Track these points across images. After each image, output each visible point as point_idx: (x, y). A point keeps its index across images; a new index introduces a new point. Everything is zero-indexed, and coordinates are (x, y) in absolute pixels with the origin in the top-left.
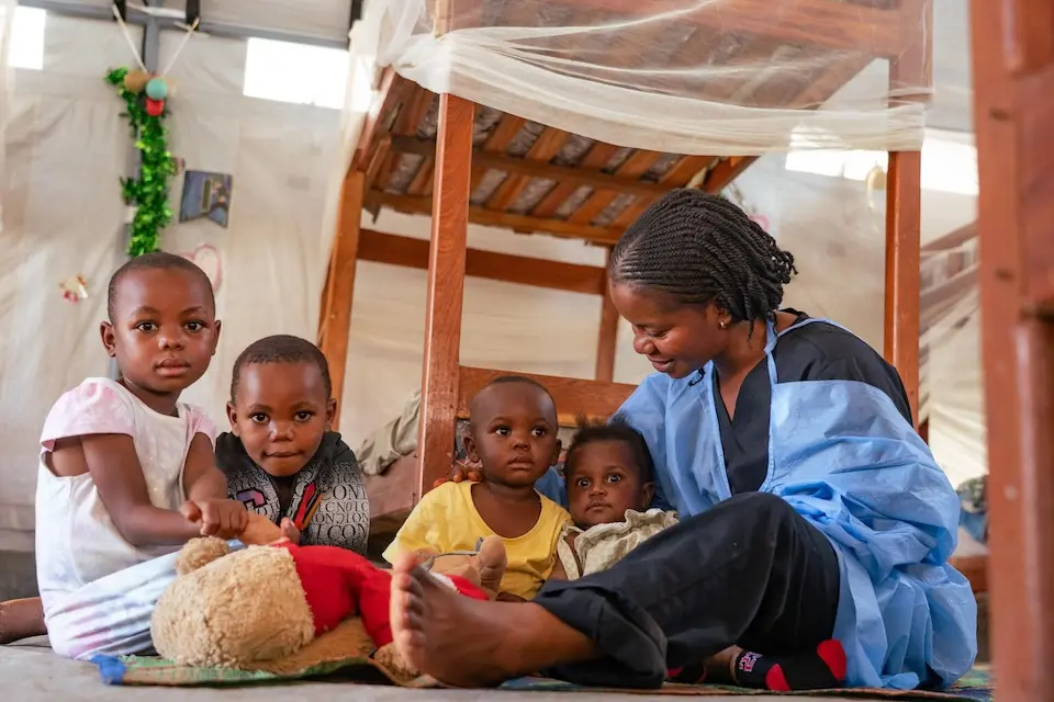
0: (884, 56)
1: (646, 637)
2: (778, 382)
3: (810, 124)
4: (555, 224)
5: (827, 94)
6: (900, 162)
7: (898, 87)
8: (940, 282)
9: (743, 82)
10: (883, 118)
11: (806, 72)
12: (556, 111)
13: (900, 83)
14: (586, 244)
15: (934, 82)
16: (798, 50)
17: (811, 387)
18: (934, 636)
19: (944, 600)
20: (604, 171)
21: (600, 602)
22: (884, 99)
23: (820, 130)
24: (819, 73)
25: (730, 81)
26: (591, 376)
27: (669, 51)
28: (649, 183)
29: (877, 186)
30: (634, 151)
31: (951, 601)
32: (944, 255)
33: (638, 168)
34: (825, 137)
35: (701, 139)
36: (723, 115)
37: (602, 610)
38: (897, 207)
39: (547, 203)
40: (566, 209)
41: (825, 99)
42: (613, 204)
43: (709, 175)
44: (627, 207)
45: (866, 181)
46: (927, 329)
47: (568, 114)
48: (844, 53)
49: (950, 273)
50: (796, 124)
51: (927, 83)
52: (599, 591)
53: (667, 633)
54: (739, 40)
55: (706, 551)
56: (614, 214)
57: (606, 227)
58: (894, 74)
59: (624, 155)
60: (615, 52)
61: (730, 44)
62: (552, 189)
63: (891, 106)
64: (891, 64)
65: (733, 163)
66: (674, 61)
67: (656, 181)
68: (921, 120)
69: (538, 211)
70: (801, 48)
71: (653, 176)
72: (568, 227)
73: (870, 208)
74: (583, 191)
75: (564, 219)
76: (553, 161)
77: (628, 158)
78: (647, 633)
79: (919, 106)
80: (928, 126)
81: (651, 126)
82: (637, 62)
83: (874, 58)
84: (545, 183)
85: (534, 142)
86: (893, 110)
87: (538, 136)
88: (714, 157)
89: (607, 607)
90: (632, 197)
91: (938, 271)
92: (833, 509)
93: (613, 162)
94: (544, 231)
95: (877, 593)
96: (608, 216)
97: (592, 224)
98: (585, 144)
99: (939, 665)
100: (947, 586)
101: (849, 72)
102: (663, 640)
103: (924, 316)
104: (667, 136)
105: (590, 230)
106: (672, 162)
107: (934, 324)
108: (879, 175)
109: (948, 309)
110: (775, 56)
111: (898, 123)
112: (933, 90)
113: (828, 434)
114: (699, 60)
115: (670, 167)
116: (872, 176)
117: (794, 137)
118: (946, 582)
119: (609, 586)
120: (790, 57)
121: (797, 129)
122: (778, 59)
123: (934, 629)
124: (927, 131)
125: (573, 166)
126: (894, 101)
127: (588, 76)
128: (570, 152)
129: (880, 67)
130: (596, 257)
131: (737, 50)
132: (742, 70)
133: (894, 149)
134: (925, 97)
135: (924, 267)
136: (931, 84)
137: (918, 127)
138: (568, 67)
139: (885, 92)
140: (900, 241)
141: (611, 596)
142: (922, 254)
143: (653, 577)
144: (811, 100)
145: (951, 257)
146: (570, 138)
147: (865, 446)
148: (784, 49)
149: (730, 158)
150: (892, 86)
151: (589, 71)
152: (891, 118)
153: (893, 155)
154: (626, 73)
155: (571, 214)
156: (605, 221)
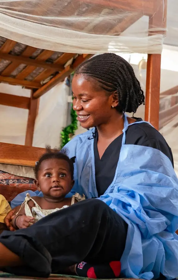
0: (146, 14)
1: (43, 257)
2: (125, 144)
3: (116, 41)
4: (10, 79)
5: (123, 30)
6: (152, 59)
7: (152, 27)
8: (168, 108)
9: (89, 23)
10: (146, 40)
11: (115, 20)
12: (12, 33)
13: (153, 26)
14: (23, 88)
15: (167, 26)
16: (112, 11)
17: (138, 147)
18: (165, 261)
19: (171, 246)
20: (31, 58)
21: (25, 241)
22: (146, 32)
23: (121, 44)
24: (120, 21)
25: (83, 22)
26: (23, 143)
27: (59, 10)
28: (50, 63)
29: (143, 68)
30: (43, 50)
31: (174, 247)
32: (169, 97)
33: (45, 57)
34: (122, 47)
35: (71, 46)
36: (81, 37)
37: (25, 245)
38: (151, 77)
39: (7, 70)
40: (14, 73)
41: (122, 31)
42: (34, 72)
43: (74, 61)
44: (40, 73)
45: (139, 65)
46: (162, 127)
47: (16, 34)
48: (131, 13)
49: (172, 105)
50: (110, 41)
51: (164, 26)
52: (25, 237)
53: (52, 256)
54: (88, 6)
55: (71, 223)
56: (34, 76)
57: (31, 81)
58: (151, 22)
59: (39, 51)
60: (36, 9)
61: (84, 8)
62: (9, 64)
63: (149, 35)
64: (150, 18)
65: (84, 56)
66: (61, 14)
67: (52, 63)
68: (162, 41)
69: (3, 73)
70: (113, 10)
71: (51, 61)
72: (15, 81)
73: (140, 77)
74: (22, 66)
75: (14, 77)
76: (10, 53)
77: (41, 52)
78: (44, 255)
79: (161, 36)
80: (164, 44)
81: (51, 40)
82: (45, 14)
83: (142, 16)
84: (6, 62)
85: (2, 45)
86: (150, 37)
87: (4, 42)
88: (76, 54)
89: (28, 244)
90: (42, 69)
91: (167, 103)
92: (135, 204)
93: (35, 54)
94: (5, 82)
95: (142, 242)
96: (32, 77)
97: (25, 79)
98: (23, 46)
99: (166, 273)
100: (173, 241)
101: (132, 21)
102: (51, 259)
103: (160, 122)
104: (57, 44)
105: (25, 82)
106: (59, 55)
107: (165, 125)
108: (144, 63)
109: (170, 119)
110: (102, 13)
111: (152, 43)
112: (166, 29)
113: (141, 167)
114: (71, 14)
115: (58, 57)
116: (141, 64)
117: (110, 47)
118: (173, 239)
119: (29, 235)
120: (109, 14)
121: (110, 44)
122: (104, 15)
123: (166, 258)
124: (164, 46)
125: (18, 55)
126: (151, 33)
127: (25, 19)
128: (17, 49)
129: (145, 19)
130: (27, 93)
131: (87, 10)
132: (88, 18)
133: (150, 53)
134: (163, 32)
135: (161, 102)
136: (166, 27)
137: (160, 44)
138: (17, 15)
139: (147, 29)
140: (152, 91)
141: (29, 239)
142: (161, 96)
143: (48, 232)
144: (116, 32)
145: (173, 97)
146: (17, 44)
147: (155, 175)
148: (106, 10)
149: (83, 54)
150: (150, 27)
151: (26, 17)
152: (149, 40)
153: (149, 56)
154: (41, 18)
155: (17, 75)
156: (31, 78)
